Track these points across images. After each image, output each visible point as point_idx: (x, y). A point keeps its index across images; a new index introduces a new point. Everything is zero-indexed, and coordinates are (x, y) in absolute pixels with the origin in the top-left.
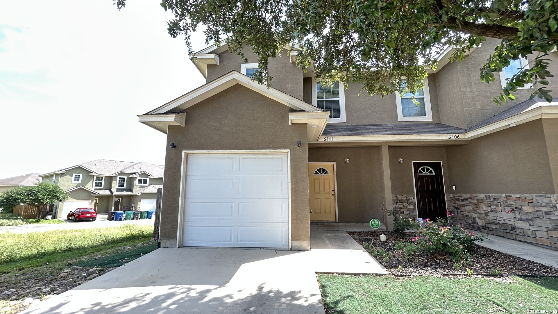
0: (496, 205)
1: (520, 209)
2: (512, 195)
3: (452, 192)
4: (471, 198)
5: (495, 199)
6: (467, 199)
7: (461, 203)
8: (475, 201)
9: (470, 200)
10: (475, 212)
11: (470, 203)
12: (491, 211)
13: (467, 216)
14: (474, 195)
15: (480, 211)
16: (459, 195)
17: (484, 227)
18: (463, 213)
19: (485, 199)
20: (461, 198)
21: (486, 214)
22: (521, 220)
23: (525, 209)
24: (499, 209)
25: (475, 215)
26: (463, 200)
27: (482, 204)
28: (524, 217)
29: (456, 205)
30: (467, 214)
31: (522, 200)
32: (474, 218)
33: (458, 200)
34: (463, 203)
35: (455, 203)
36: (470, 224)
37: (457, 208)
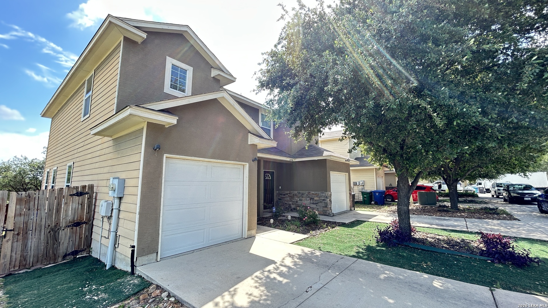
0: (303, 197)
1: (313, 199)
2: (311, 192)
3: (279, 190)
4: (290, 194)
5: (302, 194)
6: (287, 194)
7: (283, 196)
8: (292, 195)
9: (289, 195)
10: (291, 201)
11: (288, 196)
12: (300, 200)
13: (286, 203)
14: (292, 192)
15: (293, 200)
16: (283, 192)
17: (294, 209)
18: (284, 202)
19: (297, 194)
20: (283, 193)
21: (297, 202)
22: (313, 204)
23: (316, 198)
24: (304, 199)
25: (291, 203)
26: (284, 195)
27: (295, 197)
28: (314, 202)
29: (280, 198)
30: (286, 202)
31: (315, 194)
32: (290, 205)
33: (281, 194)
34: (284, 196)
35: (279, 196)
36: (287, 208)
37: (280, 199)
